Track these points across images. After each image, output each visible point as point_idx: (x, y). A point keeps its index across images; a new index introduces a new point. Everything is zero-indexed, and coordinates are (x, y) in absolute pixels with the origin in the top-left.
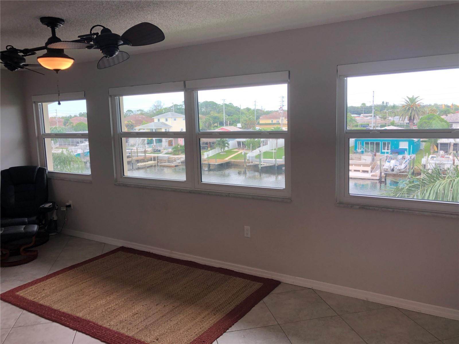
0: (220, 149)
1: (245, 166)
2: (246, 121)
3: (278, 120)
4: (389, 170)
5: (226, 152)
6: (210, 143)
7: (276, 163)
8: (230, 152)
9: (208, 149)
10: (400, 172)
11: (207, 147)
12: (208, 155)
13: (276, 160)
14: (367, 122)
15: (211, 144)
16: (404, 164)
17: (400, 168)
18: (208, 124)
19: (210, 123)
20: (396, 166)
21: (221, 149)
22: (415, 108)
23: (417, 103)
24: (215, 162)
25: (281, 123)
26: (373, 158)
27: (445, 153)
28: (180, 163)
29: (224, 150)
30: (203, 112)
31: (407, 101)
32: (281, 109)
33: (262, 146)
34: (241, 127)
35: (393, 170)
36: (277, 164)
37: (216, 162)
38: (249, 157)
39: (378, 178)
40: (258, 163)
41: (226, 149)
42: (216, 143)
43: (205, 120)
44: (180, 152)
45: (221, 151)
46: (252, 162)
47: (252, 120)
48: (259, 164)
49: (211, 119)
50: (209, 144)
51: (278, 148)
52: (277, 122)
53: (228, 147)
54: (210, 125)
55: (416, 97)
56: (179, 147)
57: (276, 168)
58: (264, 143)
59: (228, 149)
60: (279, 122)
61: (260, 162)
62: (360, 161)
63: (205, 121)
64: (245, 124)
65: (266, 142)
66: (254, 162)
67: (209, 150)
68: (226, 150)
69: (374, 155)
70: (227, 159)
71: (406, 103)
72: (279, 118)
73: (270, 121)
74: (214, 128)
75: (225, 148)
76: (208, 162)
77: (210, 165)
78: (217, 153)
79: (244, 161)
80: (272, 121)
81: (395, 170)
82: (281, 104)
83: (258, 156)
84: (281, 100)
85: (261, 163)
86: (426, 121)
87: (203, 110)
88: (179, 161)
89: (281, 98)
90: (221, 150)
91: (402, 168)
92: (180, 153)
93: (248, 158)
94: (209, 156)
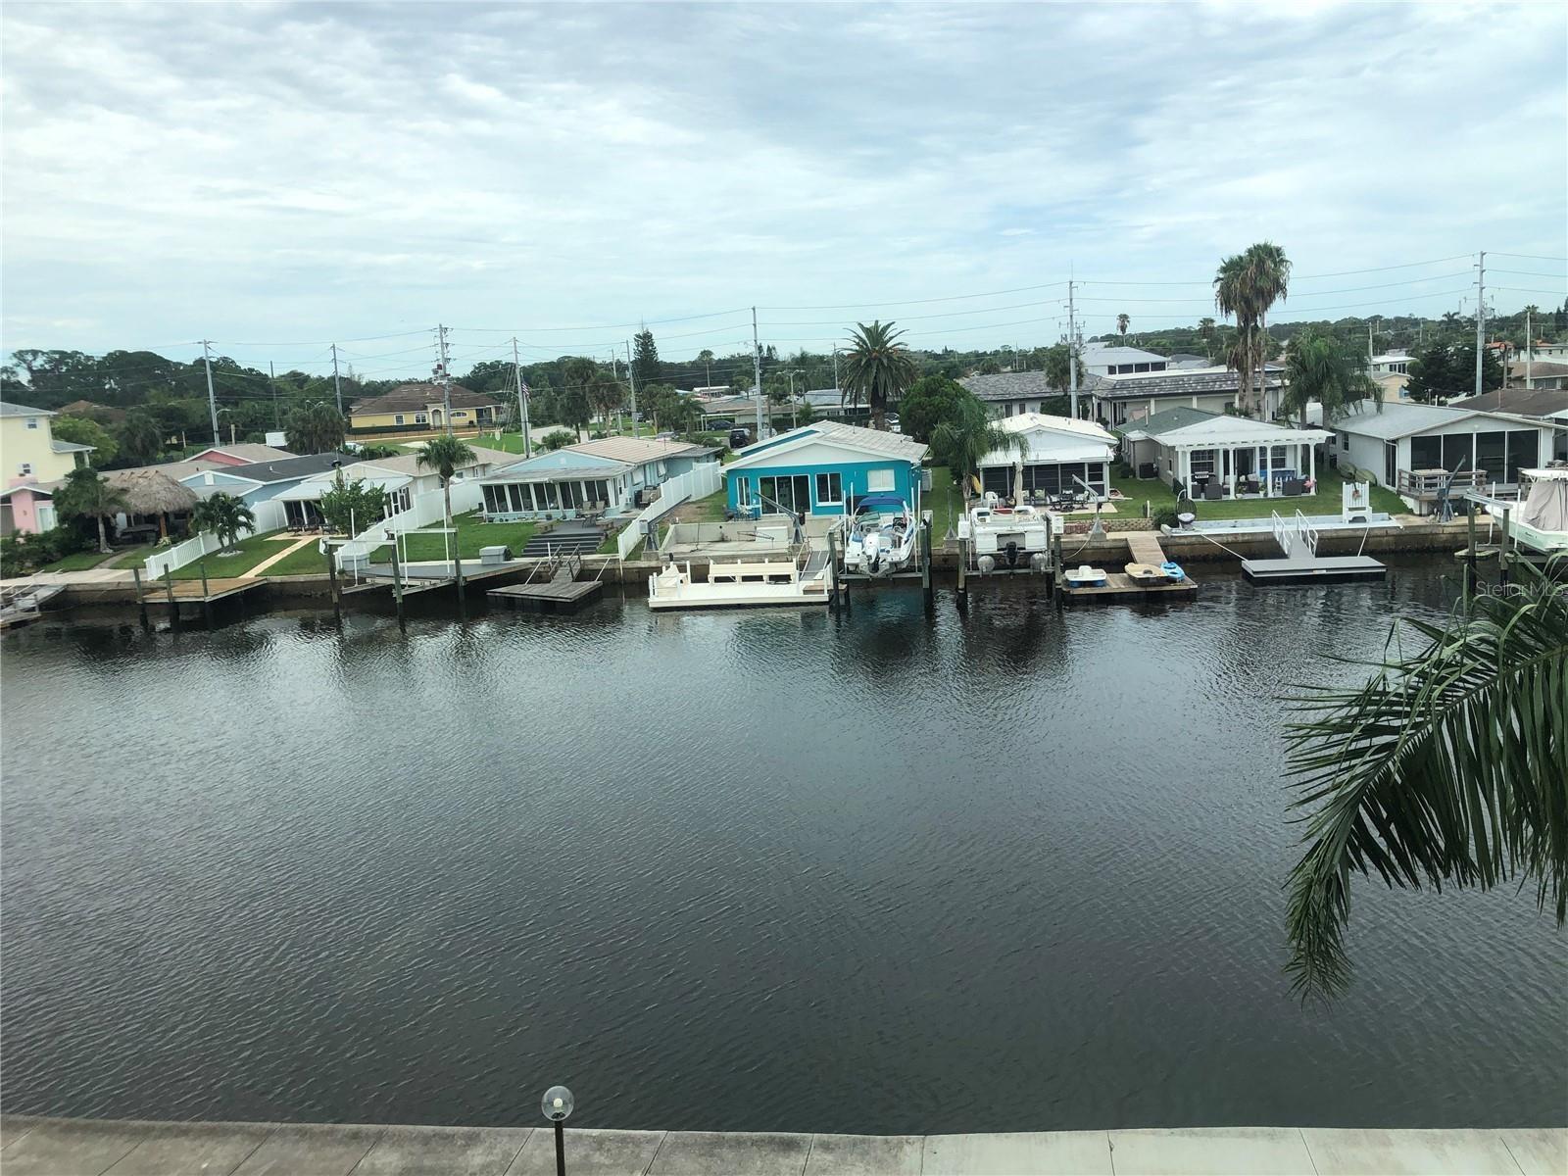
0: (216, 536)
1: (335, 599)
2: (304, 420)
3: (421, 414)
4: (864, 567)
5: (244, 546)
6: (166, 514)
7: (458, 576)
8: (259, 547)
9: (162, 540)
10: (899, 572)
11: (154, 534)
12: (166, 567)
13: (457, 563)
14: (724, 412)
15: (172, 519)
16: (906, 542)
17: (896, 559)
18: (143, 441)
19: (153, 434)
20: (884, 553)
21: (220, 538)
22: (885, 361)
23: (889, 345)
24: (203, 593)
25: (432, 424)
26: (797, 531)
27: (999, 497)
28: (33, 609)
29: (231, 540)
30: (108, 392)
31: (858, 337)
32: (441, 372)
33: (391, 515)
34: (283, 442)
35: (875, 567)
36: (465, 578)
37: (206, 591)
38: (348, 561)
39: (825, 597)
40: (392, 582)
41: (242, 534)
42: (192, 515)
43: (124, 425)
44: (28, 564)
45: (220, 546)
46: (362, 580)
47: (328, 418)
48: (391, 587)
49: (152, 420)
50: (163, 522)
51: (458, 520)
52: (418, 421)
53: (249, 527)
54: (154, 443)
55: (885, 324)
56: (21, 540)
57: (462, 597)
58: (396, 501)
59: (250, 535)
60: (424, 420)
61: (397, 576)
62: (752, 545)
63: (128, 429)
64: (302, 434)
65: (402, 497)
66: (368, 580)
67: (167, 547)
68: (240, 539)
69: (798, 521)
70: (251, 575)
71: (858, 344)
72: (426, 408)
73: (390, 420)
74: (168, 451)
75: (238, 534)
76: (170, 596)
77: (180, 607)
78: (204, 553)
79: (327, 576)
80: (399, 419)
81: (884, 567)
82: (440, 356)
83: (384, 555)
84: (439, 341)
85: (403, 582)
86: (923, 399)
87: (107, 387)
88: (29, 602)
89: (438, 334)
90: (222, 543)
91: (903, 559)
92: (29, 568)
93: (339, 565)
94: (170, 571)
